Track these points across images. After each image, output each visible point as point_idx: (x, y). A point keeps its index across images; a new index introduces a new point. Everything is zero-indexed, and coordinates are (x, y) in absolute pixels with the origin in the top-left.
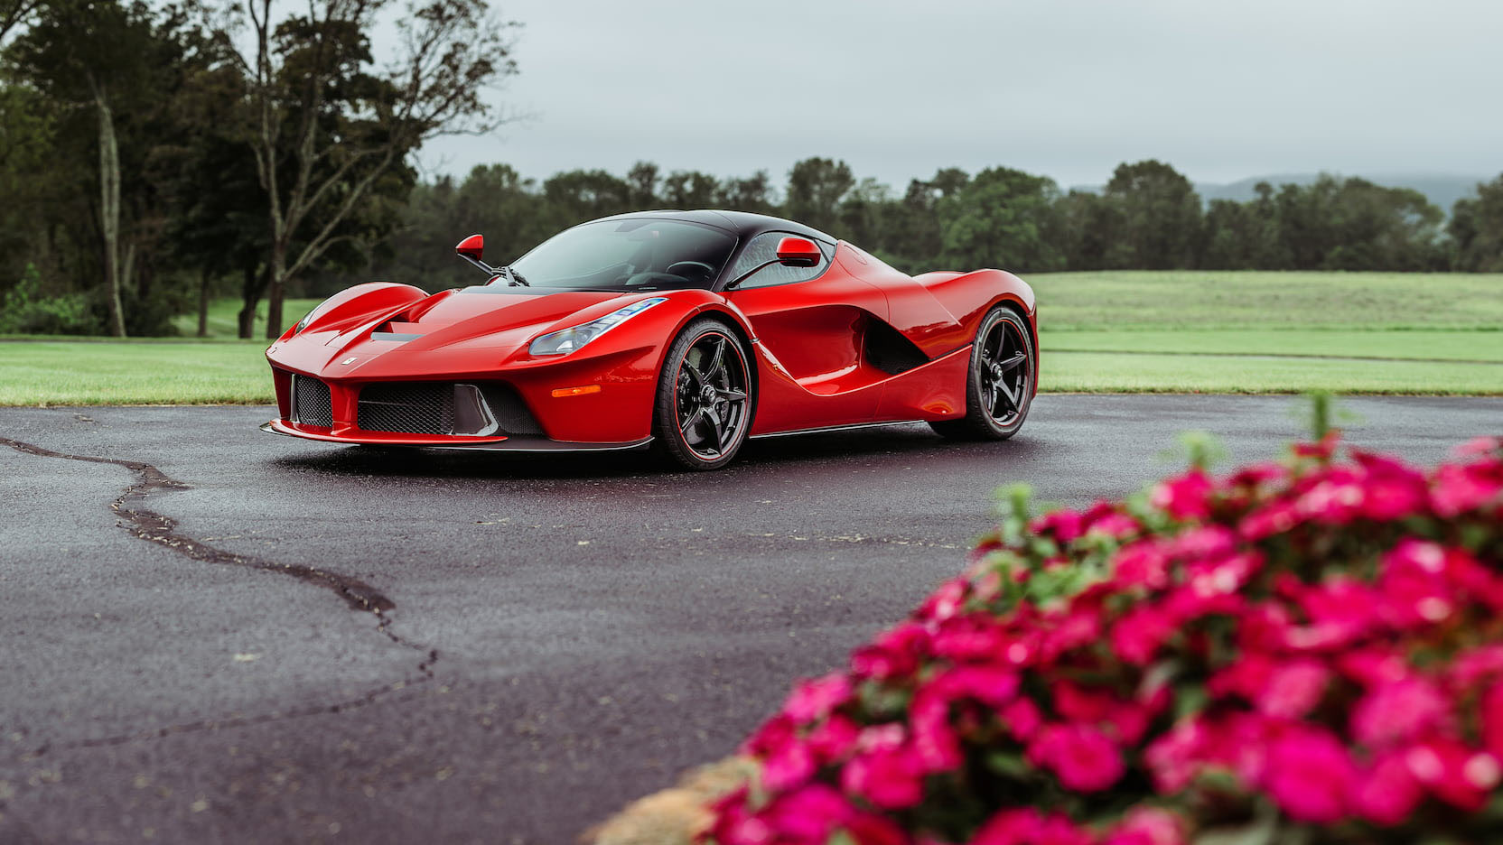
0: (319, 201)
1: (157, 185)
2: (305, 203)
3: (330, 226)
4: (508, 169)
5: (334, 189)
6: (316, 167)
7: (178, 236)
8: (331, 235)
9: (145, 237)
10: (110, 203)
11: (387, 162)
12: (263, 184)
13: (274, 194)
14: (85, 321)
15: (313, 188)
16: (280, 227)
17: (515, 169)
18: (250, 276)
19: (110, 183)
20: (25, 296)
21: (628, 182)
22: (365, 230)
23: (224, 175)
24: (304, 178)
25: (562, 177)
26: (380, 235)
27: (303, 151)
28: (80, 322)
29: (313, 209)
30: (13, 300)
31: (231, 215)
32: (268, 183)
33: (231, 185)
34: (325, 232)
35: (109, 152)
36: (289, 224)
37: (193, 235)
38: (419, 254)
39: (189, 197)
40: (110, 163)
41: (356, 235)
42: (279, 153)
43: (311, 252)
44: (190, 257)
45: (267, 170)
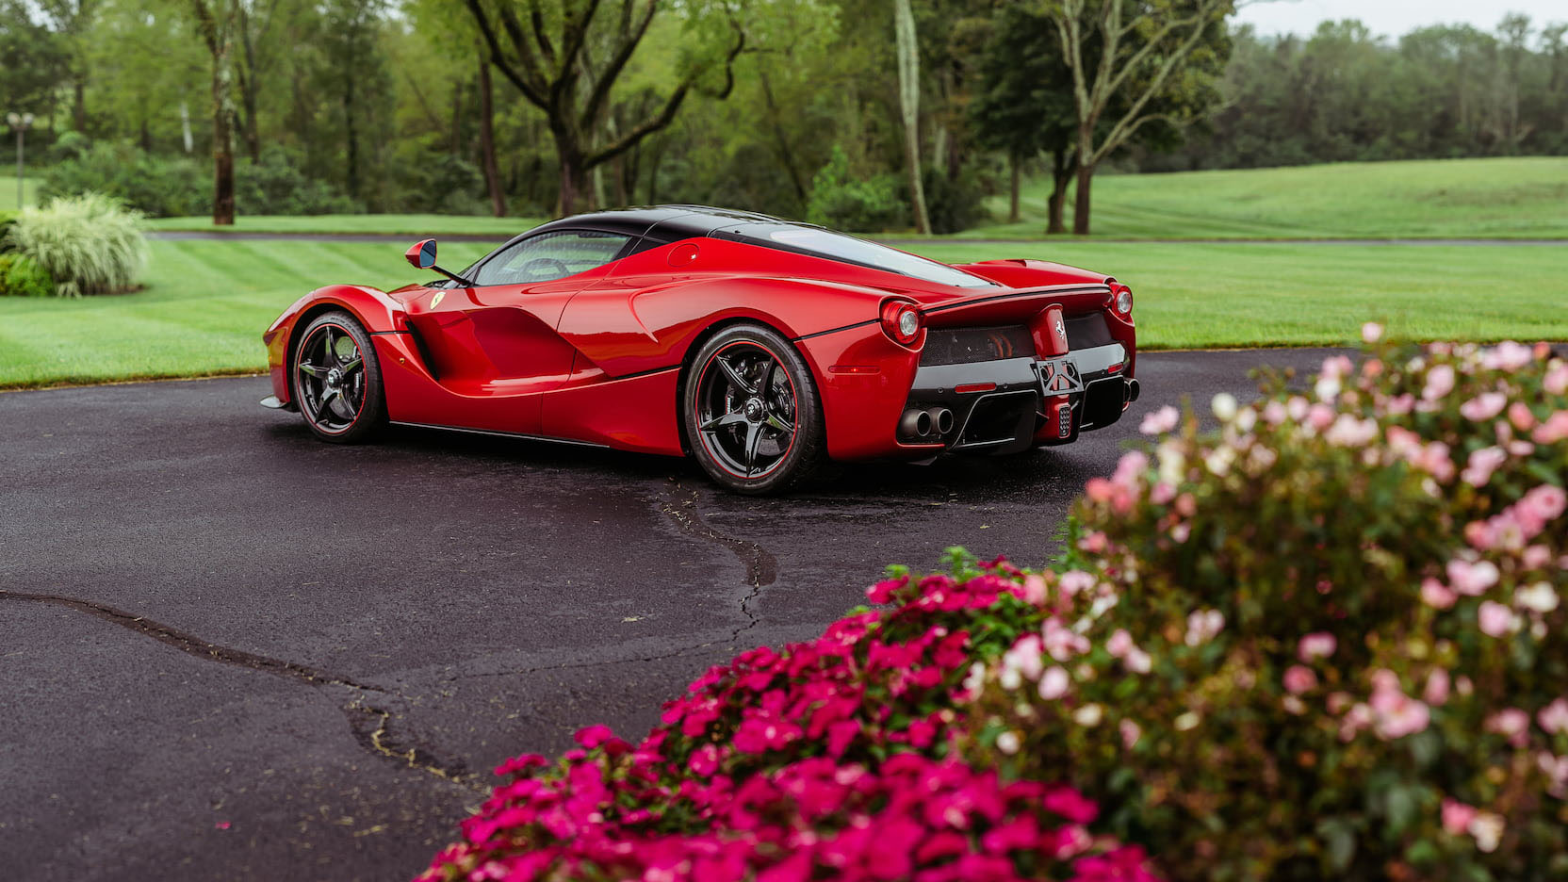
0: (1128, 77)
1: (962, 61)
2: (1111, 79)
3: (1139, 105)
4: (1358, 24)
5: (1146, 62)
6: (1122, 42)
7: (982, 116)
8: (1141, 114)
9: (952, 116)
10: (909, 85)
11: (1197, 35)
12: (1067, 60)
13: (1078, 71)
14: (892, 206)
15: (1120, 63)
16: (1086, 107)
17: (1365, 24)
18: (1059, 158)
19: (908, 63)
20: (832, 179)
21: (1496, 36)
22: (1178, 107)
23: (1028, 51)
24: (1110, 55)
25: (1421, 32)
26: (1195, 112)
27: (1108, 24)
28: (886, 207)
29: (1122, 86)
30: (821, 183)
31: (1037, 94)
32: (1072, 59)
33: (1035, 62)
34: (1134, 112)
35: (906, 31)
36: (1095, 103)
37: (997, 115)
38: (1264, 120)
39: (994, 73)
40: (907, 43)
41: (1168, 112)
42: (1083, 25)
43: (1120, 133)
44: (995, 139)
45: (1071, 45)
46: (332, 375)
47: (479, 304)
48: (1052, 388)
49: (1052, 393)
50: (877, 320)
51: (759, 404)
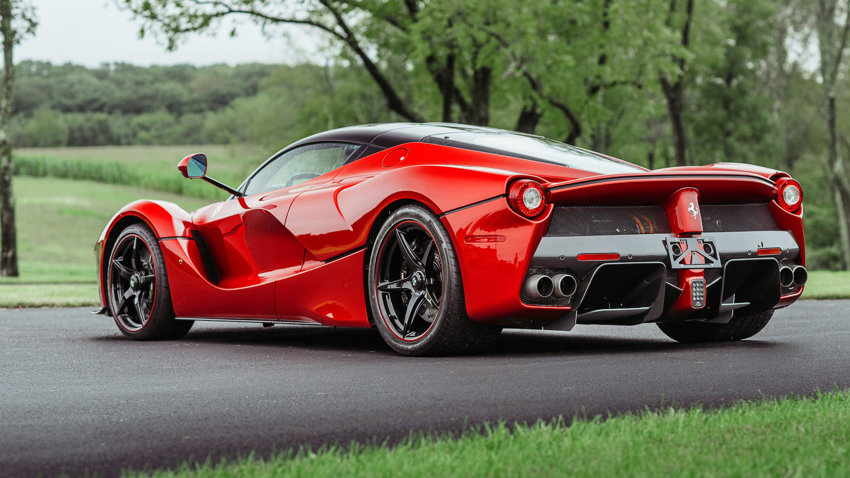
46: (133, 280)
47: (247, 208)
48: (683, 262)
49: (682, 266)
50: (503, 195)
51: (422, 277)
